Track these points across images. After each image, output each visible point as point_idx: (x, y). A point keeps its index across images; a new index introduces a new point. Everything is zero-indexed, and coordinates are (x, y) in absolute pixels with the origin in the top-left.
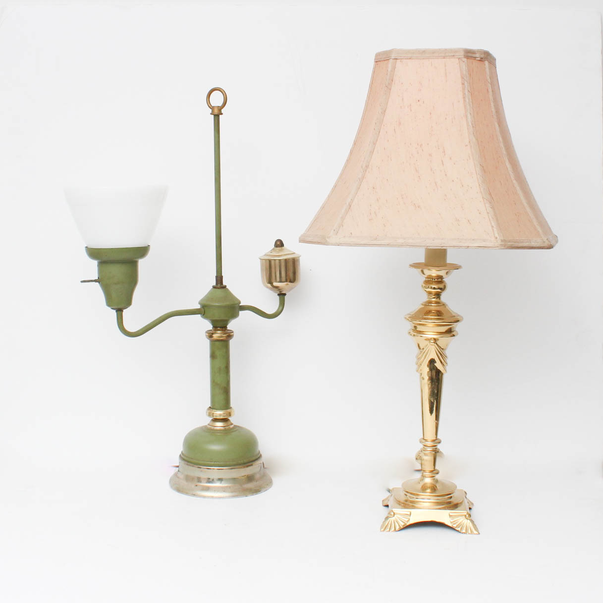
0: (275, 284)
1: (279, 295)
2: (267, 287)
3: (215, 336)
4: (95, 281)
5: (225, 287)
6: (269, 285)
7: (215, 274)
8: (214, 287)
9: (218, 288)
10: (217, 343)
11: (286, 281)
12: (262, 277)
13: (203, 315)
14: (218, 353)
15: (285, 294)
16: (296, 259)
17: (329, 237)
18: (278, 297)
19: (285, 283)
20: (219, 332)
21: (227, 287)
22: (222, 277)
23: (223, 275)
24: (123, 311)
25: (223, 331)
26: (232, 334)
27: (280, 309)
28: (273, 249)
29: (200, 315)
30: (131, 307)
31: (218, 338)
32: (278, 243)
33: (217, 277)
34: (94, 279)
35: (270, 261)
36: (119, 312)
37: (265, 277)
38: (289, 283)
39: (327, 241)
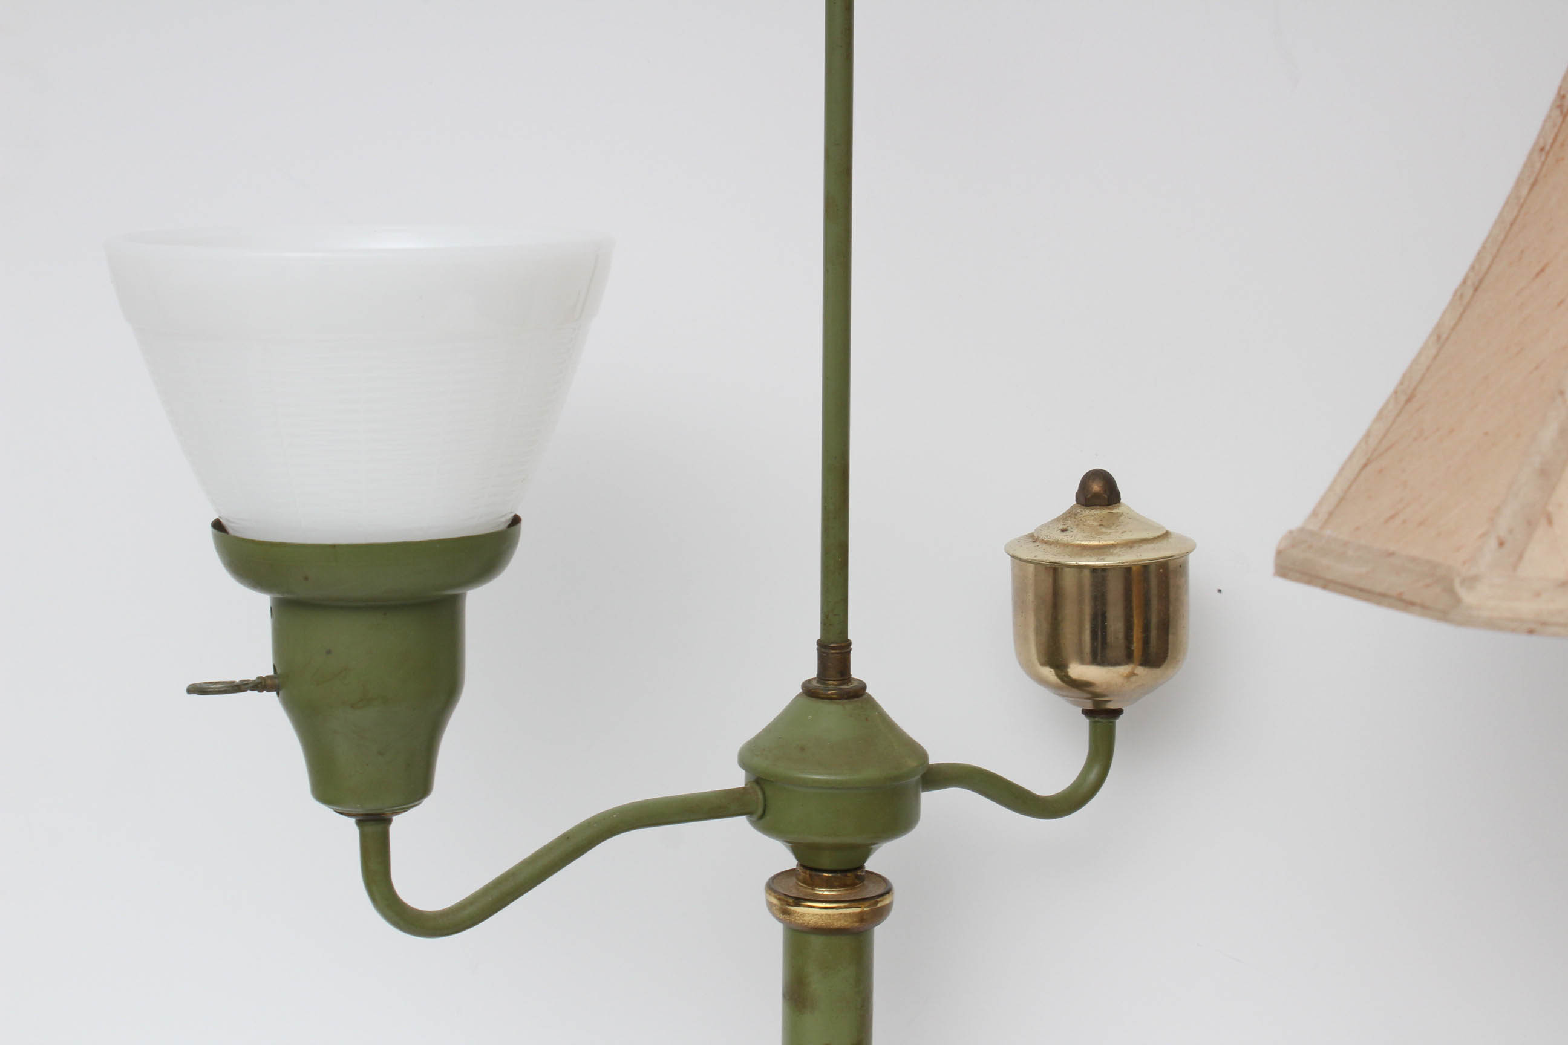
0: (1078, 670)
1: (1087, 713)
2: (1043, 681)
3: (811, 913)
4: (261, 685)
5: (859, 692)
6: (1049, 673)
7: (817, 635)
8: (810, 691)
9: (830, 698)
10: (817, 941)
11: (1129, 658)
12: (1020, 637)
13: (761, 817)
14: (817, 985)
15: (1118, 712)
16: (1171, 567)
17: (1472, 581)
18: (1085, 722)
19: (1124, 669)
20: (825, 892)
21: (868, 691)
22: (845, 647)
23: (850, 637)
24: (389, 821)
25: (843, 885)
26: (887, 901)
27: (1093, 776)
28: (1070, 514)
29: (744, 818)
30: (426, 801)
31: (821, 923)
32: (1096, 487)
33: (822, 645)
34: (252, 677)
35: (1055, 570)
36: (371, 828)
37: (1032, 637)
38: (1140, 670)
39: (1458, 601)
